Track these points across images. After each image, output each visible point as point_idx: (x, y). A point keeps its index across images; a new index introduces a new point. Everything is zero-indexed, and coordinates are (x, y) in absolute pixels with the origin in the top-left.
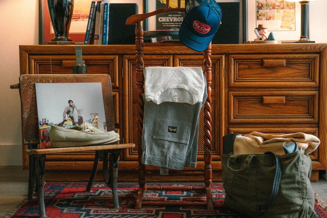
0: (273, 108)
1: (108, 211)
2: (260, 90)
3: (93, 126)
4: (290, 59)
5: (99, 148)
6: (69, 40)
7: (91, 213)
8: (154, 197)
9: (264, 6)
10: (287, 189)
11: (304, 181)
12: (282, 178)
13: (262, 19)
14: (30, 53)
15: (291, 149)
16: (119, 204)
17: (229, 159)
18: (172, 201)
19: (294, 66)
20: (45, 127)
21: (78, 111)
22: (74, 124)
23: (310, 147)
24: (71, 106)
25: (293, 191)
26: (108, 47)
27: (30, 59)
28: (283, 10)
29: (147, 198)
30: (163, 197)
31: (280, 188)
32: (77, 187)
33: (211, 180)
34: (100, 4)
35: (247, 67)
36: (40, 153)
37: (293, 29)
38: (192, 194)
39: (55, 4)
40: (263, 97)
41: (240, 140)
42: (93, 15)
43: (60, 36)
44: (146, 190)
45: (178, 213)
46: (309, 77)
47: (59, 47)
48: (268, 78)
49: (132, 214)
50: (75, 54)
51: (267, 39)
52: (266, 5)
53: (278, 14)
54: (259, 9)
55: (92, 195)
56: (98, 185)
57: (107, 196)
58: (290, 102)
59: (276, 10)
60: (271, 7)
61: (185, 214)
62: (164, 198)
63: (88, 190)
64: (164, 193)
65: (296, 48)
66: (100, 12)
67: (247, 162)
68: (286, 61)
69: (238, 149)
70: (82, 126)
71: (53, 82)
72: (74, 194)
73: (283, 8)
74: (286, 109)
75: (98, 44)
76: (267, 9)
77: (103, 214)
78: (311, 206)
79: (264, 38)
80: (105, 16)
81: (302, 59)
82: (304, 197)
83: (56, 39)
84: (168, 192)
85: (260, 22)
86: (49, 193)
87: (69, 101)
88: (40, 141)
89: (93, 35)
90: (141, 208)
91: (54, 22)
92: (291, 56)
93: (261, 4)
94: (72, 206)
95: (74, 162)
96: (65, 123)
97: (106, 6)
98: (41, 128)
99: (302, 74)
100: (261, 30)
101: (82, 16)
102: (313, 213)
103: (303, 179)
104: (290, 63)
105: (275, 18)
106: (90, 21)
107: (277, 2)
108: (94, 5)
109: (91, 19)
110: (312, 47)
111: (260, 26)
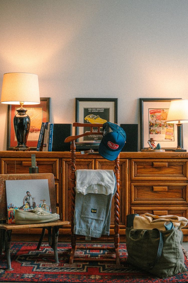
0: (160, 194)
1: (52, 265)
2: (152, 182)
3: (42, 209)
4: (171, 162)
5: (46, 225)
6: (27, 147)
7: (41, 266)
8: (81, 254)
9: (154, 125)
10: (166, 253)
11: (178, 248)
12: (164, 246)
13: (153, 134)
14: (1, 156)
15: (169, 227)
16: (59, 260)
17: (130, 232)
18: (93, 257)
19: (173, 167)
20: (11, 209)
21: (33, 199)
22: (30, 207)
23: (182, 224)
24: (28, 195)
25: (171, 254)
26: (52, 153)
27: (1, 161)
28: (166, 128)
29: (77, 255)
31: (162, 252)
32: (31, 246)
33: (118, 244)
34: (47, 124)
35: (143, 167)
36: (9, 228)
37: (173, 140)
38: (106, 252)
39: (18, 123)
40: (153, 187)
41: (137, 219)
42: (42, 131)
43: (21, 144)
44: (76, 249)
45: (97, 267)
46: (183, 174)
47: (20, 153)
48: (156, 175)
49: (67, 267)
50: (31, 158)
51: (156, 148)
52: (156, 124)
53: (164, 130)
54: (151, 127)
55: (40, 253)
56: (44, 244)
57: (51, 254)
58: (171, 190)
59: (162, 128)
60: (159, 126)
61: (101, 267)
62: (88, 255)
63: (38, 248)
64: (88, 251)
65: (174, 155)
66: (47, 129)
67: (142, 235)
68: (168, 164)
69: (136, 224)
70: (35, 209)
71: (17, 179)
72: (29, 252)
73: (166, 127)
74: (168, 195)
75: (45, 150)
76: (156, 127)
77: (48, 267)
78: (182, 263)
79: (154, 147)
80: (51, 132)
81: (178, 162)
82: (178, 258)
83: (18, 147)
84: (91, 251)
85: (152, 136)
86: (13, 250)
87: (27, 192)
88: (8, 219)
89: (42, 144)
90: (73, 263)
91: (17, 133)
92: (171, 160)
93: (152, 123)
94: (28, 261)
96: (24, 206)
97: (51, 126)
98: (9, 210)
99: (178, 172)
100: (152, 142)
101: (35, 130)
102: (183, 268)
103: (177, 246)
104: (170, 165)
105: (161, 133)
106: (41, 135)
107: (162, 122)
108: (44, 125)
109: (42, 134)
110: (185, 155)
111: (151, 139)
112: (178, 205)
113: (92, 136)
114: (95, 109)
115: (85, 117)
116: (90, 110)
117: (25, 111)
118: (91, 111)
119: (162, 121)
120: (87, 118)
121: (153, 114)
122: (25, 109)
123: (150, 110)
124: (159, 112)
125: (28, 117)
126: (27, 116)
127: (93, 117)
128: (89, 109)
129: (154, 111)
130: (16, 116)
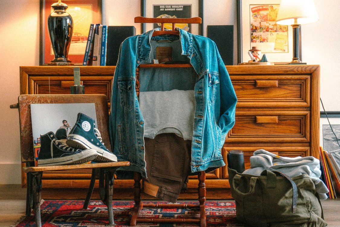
0: (267, 127)
2: (254, 110)
4: (283, 80)
6: (68, 61)
8: (149, 214)
9: (258, 29)
13: (256, 42)
14: (30, 73)
16: (114, 221)
18: (166, 218)
19: (286, 87)
24: (65, 125)
26: (106, 68)
27: (30, 79)
28: (276, 33)
29: (142, 215)
30: (158, 214)
32: (75, 205)
33: (205, 198)
34: (98, 27)
35: (241, 87)
36: (37, 170)
37: (286, 51)
38: (186, 212)
39: (55, 27)
40: (257, 117)
42: (91, 37)
43: (59, 57)
44: (142, 208)
46: (301, 98)
47: (58, 68)
48: (261, 99)
50: (73, 75)
51: (261, 61)
52: (260, 28)
53: (272, 36)
54: (253, 32)
55: (89, 213)
56: (95, 202)
57: (103, 214)
58: (283, 122)
59: (269, 33)
60: (265, 30)
62: (159, 216)
63: (85, 207)
64: (159, 210)
65: (288, 69)
66: (98, 34)
68: (278, 82)
71: (51, 102)
72: (71, 212)
73: (276, 31)
74: (279, 129)
75: (96, 65)
76: (260, 32)
79: (258, 60)
80: (103, 38)
81: (293, 80)
83: (56, 61)
84: (163, 210)
86: (47, 210)
87: (64, 121)
89: (91, 56)
90: (136, 225)
91: (54, 44)
92: (283, 77)
93: (255, 27)
94: (69, 223)
95: (72, 181)
97: (104, 29)
98: (36, 146)
99: (294, 94)
100: (254, 52)
101: (82, 39)
104: (282, 84)
105: (269, 40)
106: (89, 44)
107: (270, 25)
108: (93, 28)
109: (90, 41)
110: (303, 69)
111: (254, 48)
112: (293, 144)
114: (170, 7)
116: (162, 8)
117: (65, 8)
118: (164, 10)
119: (270, 22)
121: (256, 13)
122: (65, 5)
123: (252, 7)
124: (266, 9)
125: (69, 17)
126: (68, 15)
129: (258, 8)
130: (50, 15)
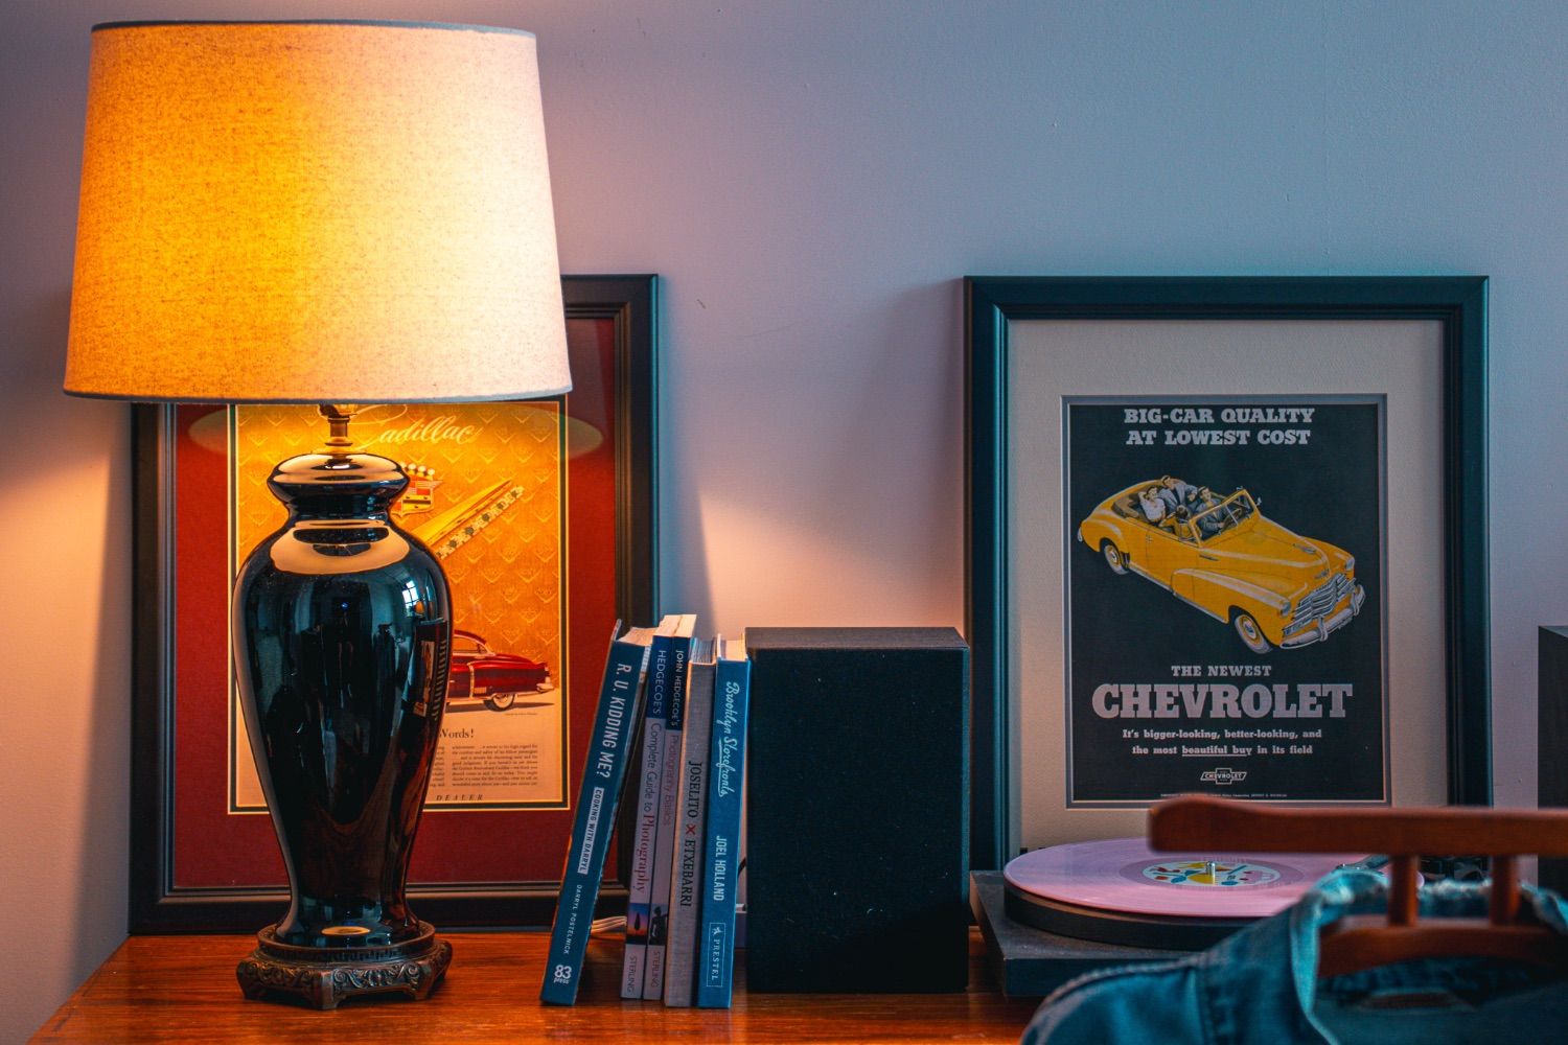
42: (616, 753)
80: (723, 763)
109: (607, 785)
113: (1167, 743)
114: (1206, 416)
115: (1080, 508)
116: (1139, 427)
117: (387, 496)
118: (1160, 438)
120: (1104, 520)
126: (406, 546)
127: (1182, 516)
128: (1131, 416)
130: (263, 554)
